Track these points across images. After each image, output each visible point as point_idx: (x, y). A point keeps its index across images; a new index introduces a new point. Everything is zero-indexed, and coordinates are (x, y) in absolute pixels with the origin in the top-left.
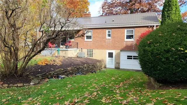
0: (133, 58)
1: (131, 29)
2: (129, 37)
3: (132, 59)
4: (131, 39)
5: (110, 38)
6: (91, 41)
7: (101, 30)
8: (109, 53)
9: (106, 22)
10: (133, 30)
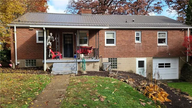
0: (164, 65)
1: (161, 32)
2: (161, 41)
3: (163, 67)
4: (163, 43)
5: (139, 42)
6: (114, 47)
7: (128, 31)
8: (139, 61)
9: (126, 22)
10: (165, 33)
